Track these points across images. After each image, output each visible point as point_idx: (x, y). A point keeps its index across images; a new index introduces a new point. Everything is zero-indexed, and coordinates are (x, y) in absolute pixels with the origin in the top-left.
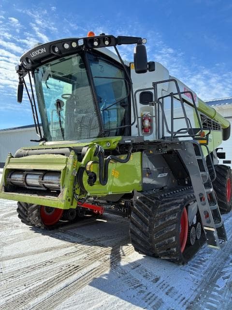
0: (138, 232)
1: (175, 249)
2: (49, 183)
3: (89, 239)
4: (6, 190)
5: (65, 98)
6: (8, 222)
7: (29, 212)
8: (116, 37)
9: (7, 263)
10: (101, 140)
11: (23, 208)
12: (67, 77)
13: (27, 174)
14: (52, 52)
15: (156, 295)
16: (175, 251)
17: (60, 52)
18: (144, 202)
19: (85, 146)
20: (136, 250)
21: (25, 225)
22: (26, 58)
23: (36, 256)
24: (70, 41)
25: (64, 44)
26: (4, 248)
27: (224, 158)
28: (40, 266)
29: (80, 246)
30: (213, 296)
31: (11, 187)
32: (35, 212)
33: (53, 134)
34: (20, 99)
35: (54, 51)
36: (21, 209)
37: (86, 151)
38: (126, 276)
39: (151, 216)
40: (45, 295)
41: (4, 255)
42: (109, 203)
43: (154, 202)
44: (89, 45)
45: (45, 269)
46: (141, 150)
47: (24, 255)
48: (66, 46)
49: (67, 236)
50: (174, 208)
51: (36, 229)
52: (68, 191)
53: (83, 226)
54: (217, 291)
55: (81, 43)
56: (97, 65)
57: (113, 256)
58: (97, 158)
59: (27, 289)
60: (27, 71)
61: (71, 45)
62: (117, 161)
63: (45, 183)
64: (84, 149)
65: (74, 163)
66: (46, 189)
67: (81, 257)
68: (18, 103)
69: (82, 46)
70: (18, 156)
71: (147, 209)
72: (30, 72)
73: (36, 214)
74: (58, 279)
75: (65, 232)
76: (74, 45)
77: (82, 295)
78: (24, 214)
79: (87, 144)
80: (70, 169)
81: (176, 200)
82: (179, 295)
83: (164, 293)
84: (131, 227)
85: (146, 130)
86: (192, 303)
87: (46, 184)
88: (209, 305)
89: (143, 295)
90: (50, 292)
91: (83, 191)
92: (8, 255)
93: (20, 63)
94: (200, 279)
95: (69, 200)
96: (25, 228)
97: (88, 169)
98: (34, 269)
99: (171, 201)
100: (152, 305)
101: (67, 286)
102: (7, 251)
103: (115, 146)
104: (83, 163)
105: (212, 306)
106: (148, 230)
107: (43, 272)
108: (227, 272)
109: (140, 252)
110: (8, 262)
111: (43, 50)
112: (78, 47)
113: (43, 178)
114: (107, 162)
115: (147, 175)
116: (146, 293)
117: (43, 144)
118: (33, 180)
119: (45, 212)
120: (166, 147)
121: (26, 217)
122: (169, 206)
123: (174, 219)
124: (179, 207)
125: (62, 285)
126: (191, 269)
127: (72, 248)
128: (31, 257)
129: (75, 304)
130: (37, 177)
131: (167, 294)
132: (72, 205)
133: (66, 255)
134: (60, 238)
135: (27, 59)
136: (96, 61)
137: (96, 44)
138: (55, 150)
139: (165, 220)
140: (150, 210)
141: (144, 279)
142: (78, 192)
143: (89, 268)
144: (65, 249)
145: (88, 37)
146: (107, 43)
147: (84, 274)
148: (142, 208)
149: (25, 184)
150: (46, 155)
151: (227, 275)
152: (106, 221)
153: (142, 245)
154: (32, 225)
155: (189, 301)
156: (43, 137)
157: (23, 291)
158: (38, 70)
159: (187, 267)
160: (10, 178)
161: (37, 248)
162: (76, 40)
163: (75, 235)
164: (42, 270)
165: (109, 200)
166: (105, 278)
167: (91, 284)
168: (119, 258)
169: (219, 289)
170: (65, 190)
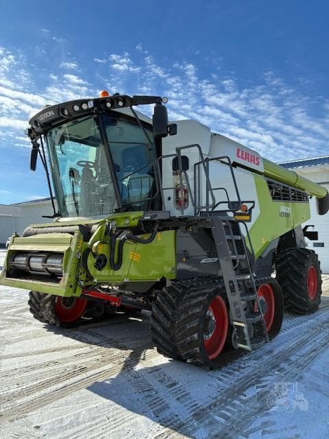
0: (159, 329)
1: (198, 349)
2: (53, 266)
3: (111, 340)
4: (8, 276)
5: (81, 165)
6: (21, 318)
7: (41, 305)
8: (132, 97)
9: (5, 362)
10: (118, 216)
11: (35, 299)
12: (87, 139)
13: (31, 257)
14: (61, 115)
15: (165, 400)
16: (199, 351)
17: (70, 115)
18: (169, 292)
19: (96, 224)
20: (160, 351)
21: (38, 322)
22: (34, 121)
23: (41, 356)
24: (80, 103)
25: (73, 106)
26: (7, 346)
27: (316, 239)
28: (40, 366)
29: (95, 347)
30: (234, 405)
31: (15, 272)
32: (48, 305)
33: (70, 207)
34: (33, 167)
35: (64, 114)
36: (33, 300)
37: (96, 229)
38: (138, 380)
39: (174, 309)
40: (37, 394)
41: (4, 354)
42: (137, 294)
43: (180, 291)
44: (102, 106)
45: (47, 369)
46: (176, 229)
47: (27, 354)
48: (76, 108)
49: (86, 336)
50: (201, 299)
51: (51, 327)
52: (70, 276)
53: (110, 324)
54: (241, 400)
55: (91, 105)
56: (115, 127)
57: (132, 359)
58: (109, 238)
59: (20, 388)
60: (39, 134)
61: (81, 107)
62: (137, 241)
63: (48, 266)
64: (95, 227)
65: (78, 244)
66: (50, 274)
67: (93, 358)
68: (32, 171)
69: (93, 108)
70: (26, 235)
71: (171, 300)
72: (42, 136)
73: (49, 307)
74: (58, 380)
75: (85, 331)
76: (84, 107)
77: (78, 396)
78: (35, 307)
79: (98, 221)
80: (73, 250)
81: (205, 289)
82: (192, 401)
83: (176, 398)
84: (152, 323)
85: (180, 203)
86: (203, 410)
87: (49, 268)
88: (222, 413)
89: (149, 399)
90: (43, 392)
91: (90, 278)
92: (9, 353)
93: (30, 127)
94: (227, 387)
95: (71, 286)
96: (38, 325)
97: (94, 251)
98: (33, 369)
99: (198, 290)
100: (154, 410)
101: (64, 387)
102: (9, 349)
103: (135, 223)
104: (89, 243)
105: (225, 415)
106: (169, 326)
107: (43, 373)
108: (266, 381)
109: (166, 355)
110: (7, 360)
111: (51, 113)
112: (88, 110)
113: (46, 261)
114: (122, 242)
115: (184, 259)
116: (154, 398)
117: (57, 221)
118: (36, 263)
119: (62, 305)
120: (196, 224)
121: (38, 310)
122: (195, 297)
123: (199, 313)
124: (205, 298)
125: (60, 385)
126: (222, 376)
127: (86, 348)
128: (34, 357)
129: (67, 404)
130: (40, 260)
131: (178, 399)
132: (75, 292)
133: (76, 356)
134: (77, 337)
135: (36, 122)
136: (113, 122)
137: (109, 105)
138: (65, 228)
139: (188, 313)
140: (174, 301)
141: (158, 383)
142: (83, 277)
143: (97, 371)
144: (78, 350)
145: (101, 97)
146: (121, 104)
147: (89, 375)
148: (166, 299)
149: (28, 268)
150: (54, 234)
151: (264, 384)
152: (141, 320)
153: (164, 345)
154: (46, 322)
155: (201, 408)
156: (57, 212)
157: (14, 389)
158: (51, 133)
159: (218, 374)
160: (13, 261)
161: (44, 348)
162: (86, 101)
163: (94, 335)
164: (42, 370)
165: (137, 291)
166: (107, 382)
167: (88, 388)
168: (137, 362)
169: (244, 398)
170: (67, 274)
